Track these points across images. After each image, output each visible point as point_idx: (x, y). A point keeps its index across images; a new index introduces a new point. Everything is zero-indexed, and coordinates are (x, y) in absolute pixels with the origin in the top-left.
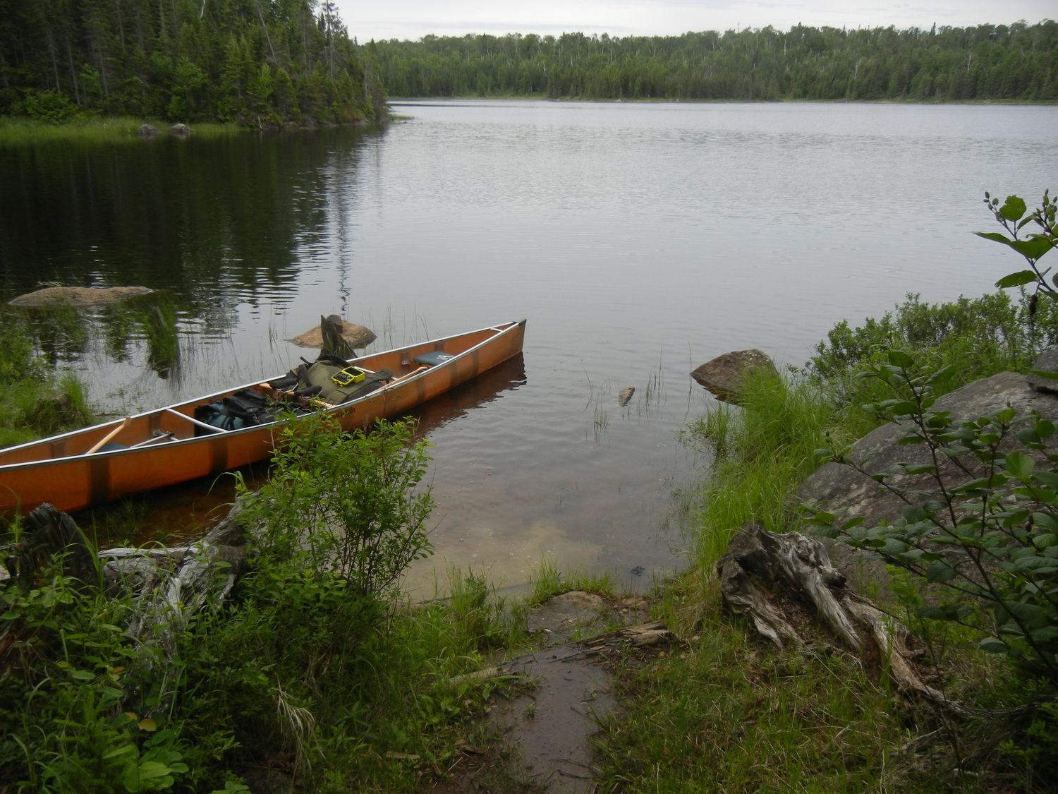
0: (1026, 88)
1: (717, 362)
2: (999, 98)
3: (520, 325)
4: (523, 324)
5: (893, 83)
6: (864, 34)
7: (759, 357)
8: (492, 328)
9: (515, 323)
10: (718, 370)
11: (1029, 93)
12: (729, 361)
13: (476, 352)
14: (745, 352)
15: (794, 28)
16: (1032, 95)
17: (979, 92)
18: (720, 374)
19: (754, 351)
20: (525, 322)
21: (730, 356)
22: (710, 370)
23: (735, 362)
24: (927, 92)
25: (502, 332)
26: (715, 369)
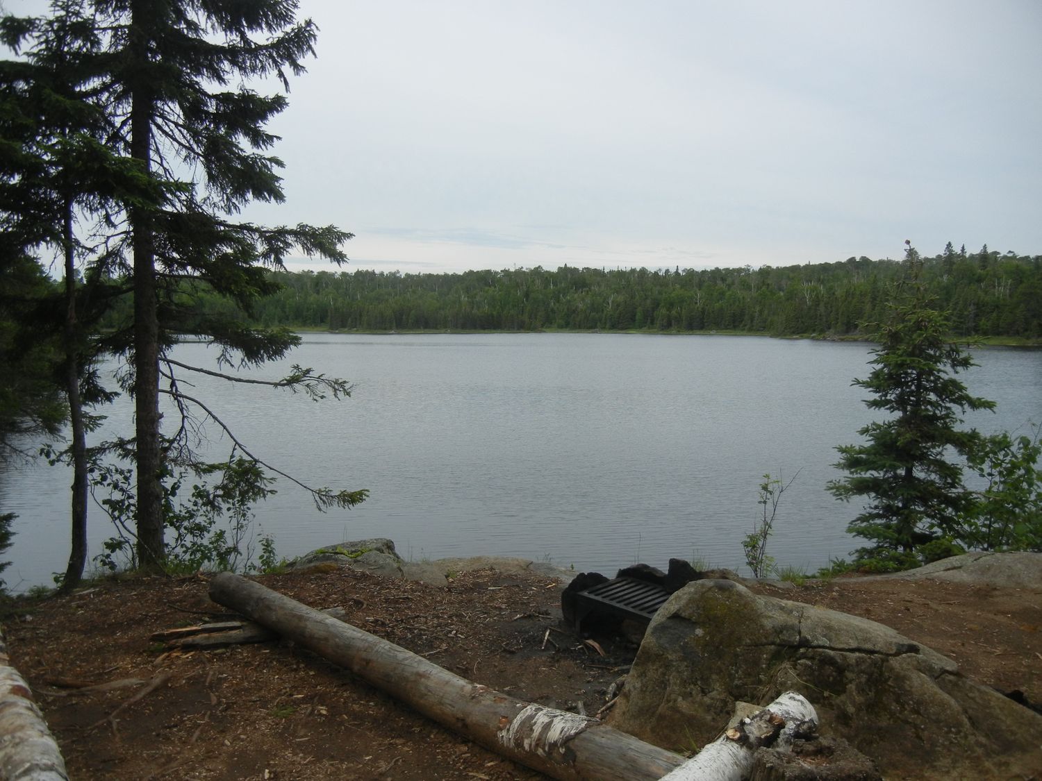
0: (742, 321)
2: (723, 329)
5: (639, 316)
6: (620, 274)
11: (745, 325)
15: (560, 268)
16: (746, 328)
17: (706, 324)
24: (665, 324)
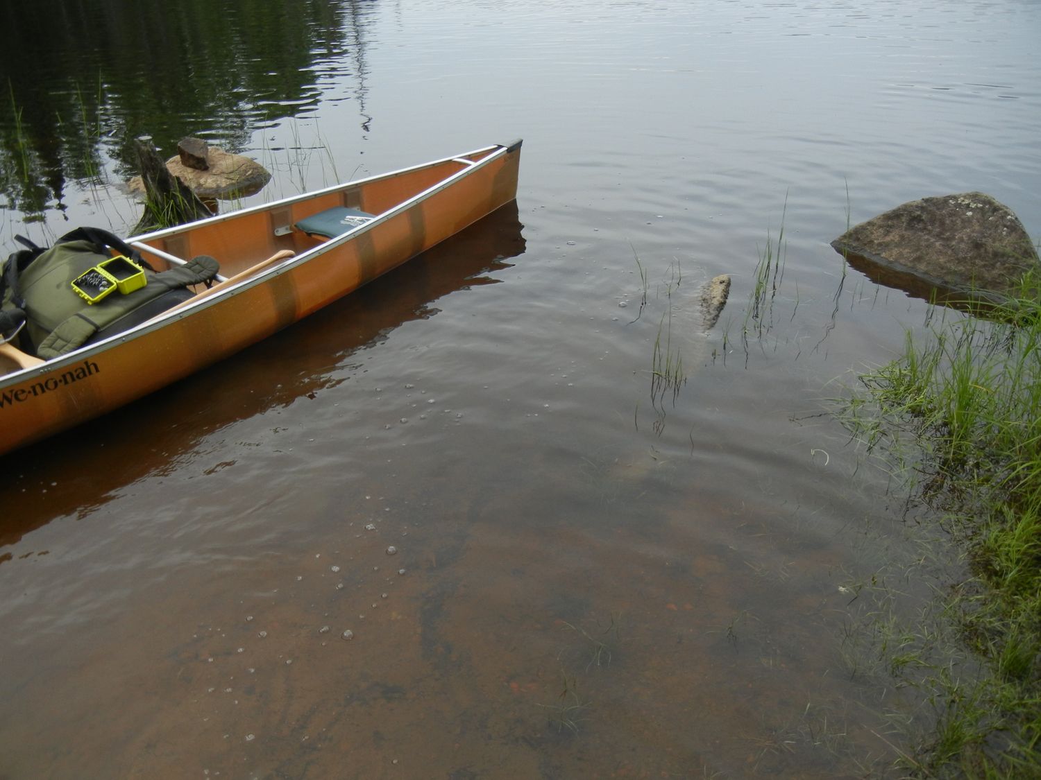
1: (893, 217)
3: (510, 150)
4: (515, 150)
7: (989, 208)
8: (456, 158)
9: (500, 147)
10: (894, 236)
12: (918, 219)
13: (418, 207)
14: (955, 198)
18: (898, 245)
19: (975, 197)
20: (519, 144)
21: (922, 208)
22: (877, 236)
23: (933, 222)
25: (473, 165)
26: (887, 233)
